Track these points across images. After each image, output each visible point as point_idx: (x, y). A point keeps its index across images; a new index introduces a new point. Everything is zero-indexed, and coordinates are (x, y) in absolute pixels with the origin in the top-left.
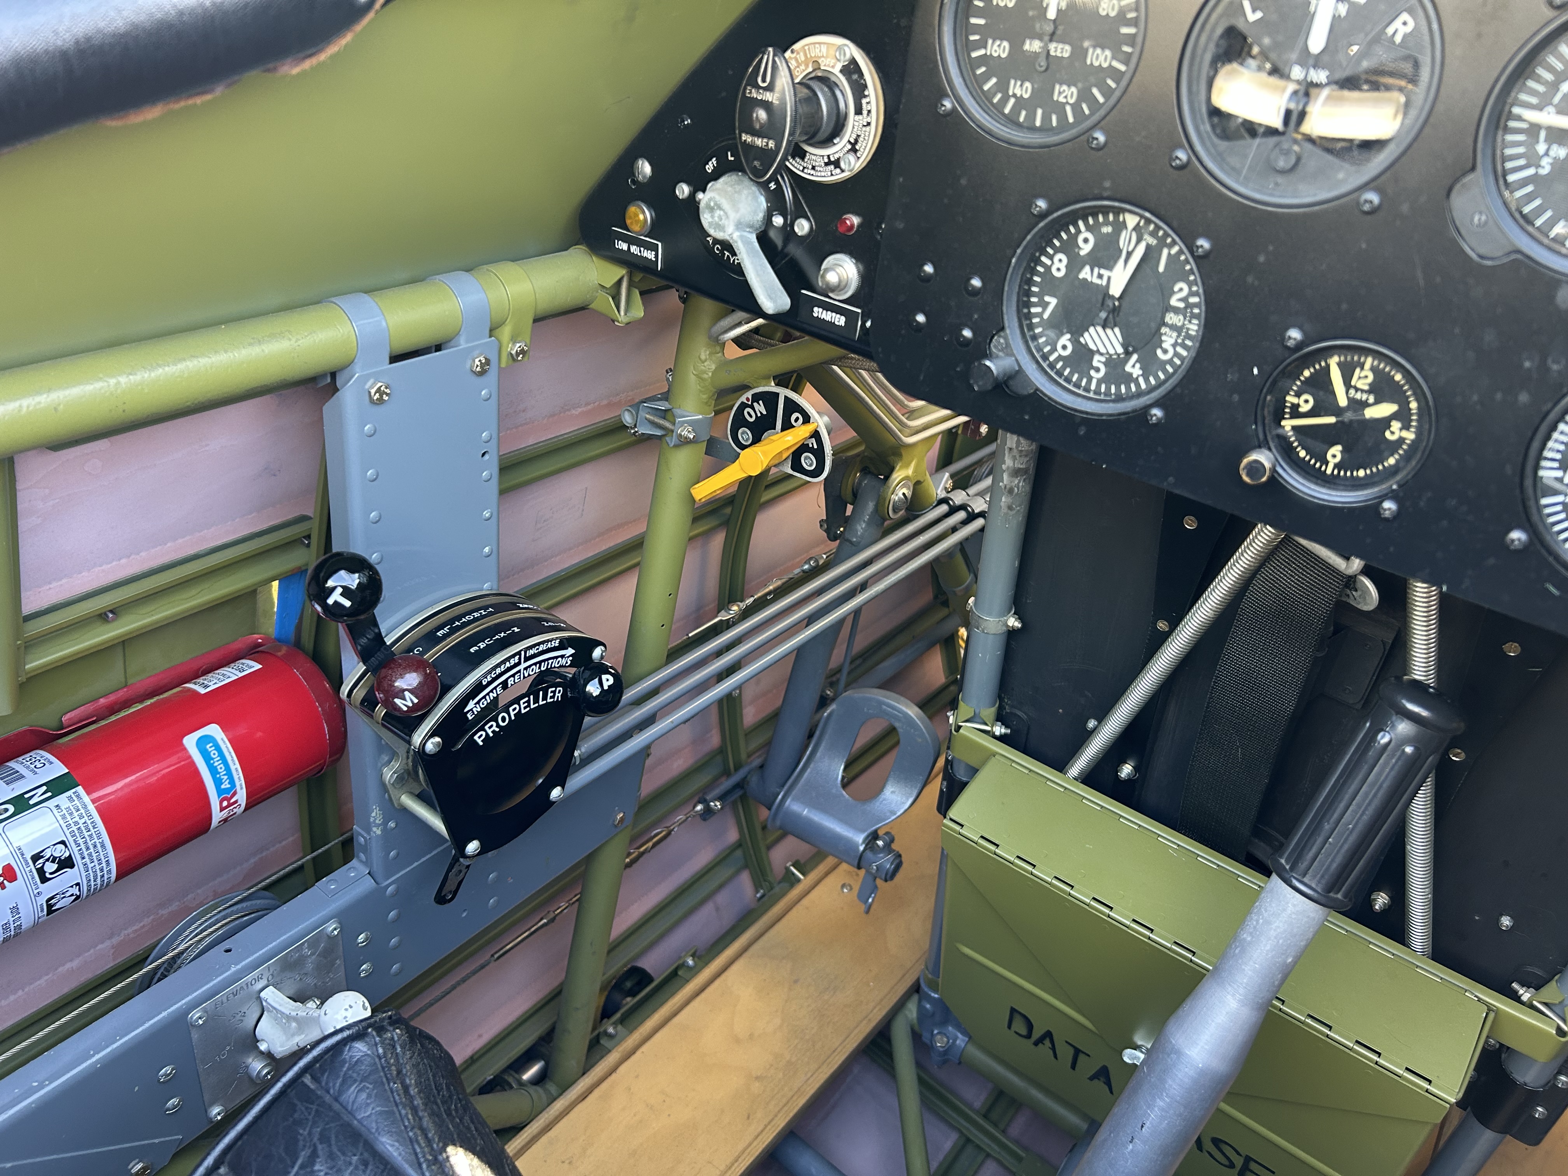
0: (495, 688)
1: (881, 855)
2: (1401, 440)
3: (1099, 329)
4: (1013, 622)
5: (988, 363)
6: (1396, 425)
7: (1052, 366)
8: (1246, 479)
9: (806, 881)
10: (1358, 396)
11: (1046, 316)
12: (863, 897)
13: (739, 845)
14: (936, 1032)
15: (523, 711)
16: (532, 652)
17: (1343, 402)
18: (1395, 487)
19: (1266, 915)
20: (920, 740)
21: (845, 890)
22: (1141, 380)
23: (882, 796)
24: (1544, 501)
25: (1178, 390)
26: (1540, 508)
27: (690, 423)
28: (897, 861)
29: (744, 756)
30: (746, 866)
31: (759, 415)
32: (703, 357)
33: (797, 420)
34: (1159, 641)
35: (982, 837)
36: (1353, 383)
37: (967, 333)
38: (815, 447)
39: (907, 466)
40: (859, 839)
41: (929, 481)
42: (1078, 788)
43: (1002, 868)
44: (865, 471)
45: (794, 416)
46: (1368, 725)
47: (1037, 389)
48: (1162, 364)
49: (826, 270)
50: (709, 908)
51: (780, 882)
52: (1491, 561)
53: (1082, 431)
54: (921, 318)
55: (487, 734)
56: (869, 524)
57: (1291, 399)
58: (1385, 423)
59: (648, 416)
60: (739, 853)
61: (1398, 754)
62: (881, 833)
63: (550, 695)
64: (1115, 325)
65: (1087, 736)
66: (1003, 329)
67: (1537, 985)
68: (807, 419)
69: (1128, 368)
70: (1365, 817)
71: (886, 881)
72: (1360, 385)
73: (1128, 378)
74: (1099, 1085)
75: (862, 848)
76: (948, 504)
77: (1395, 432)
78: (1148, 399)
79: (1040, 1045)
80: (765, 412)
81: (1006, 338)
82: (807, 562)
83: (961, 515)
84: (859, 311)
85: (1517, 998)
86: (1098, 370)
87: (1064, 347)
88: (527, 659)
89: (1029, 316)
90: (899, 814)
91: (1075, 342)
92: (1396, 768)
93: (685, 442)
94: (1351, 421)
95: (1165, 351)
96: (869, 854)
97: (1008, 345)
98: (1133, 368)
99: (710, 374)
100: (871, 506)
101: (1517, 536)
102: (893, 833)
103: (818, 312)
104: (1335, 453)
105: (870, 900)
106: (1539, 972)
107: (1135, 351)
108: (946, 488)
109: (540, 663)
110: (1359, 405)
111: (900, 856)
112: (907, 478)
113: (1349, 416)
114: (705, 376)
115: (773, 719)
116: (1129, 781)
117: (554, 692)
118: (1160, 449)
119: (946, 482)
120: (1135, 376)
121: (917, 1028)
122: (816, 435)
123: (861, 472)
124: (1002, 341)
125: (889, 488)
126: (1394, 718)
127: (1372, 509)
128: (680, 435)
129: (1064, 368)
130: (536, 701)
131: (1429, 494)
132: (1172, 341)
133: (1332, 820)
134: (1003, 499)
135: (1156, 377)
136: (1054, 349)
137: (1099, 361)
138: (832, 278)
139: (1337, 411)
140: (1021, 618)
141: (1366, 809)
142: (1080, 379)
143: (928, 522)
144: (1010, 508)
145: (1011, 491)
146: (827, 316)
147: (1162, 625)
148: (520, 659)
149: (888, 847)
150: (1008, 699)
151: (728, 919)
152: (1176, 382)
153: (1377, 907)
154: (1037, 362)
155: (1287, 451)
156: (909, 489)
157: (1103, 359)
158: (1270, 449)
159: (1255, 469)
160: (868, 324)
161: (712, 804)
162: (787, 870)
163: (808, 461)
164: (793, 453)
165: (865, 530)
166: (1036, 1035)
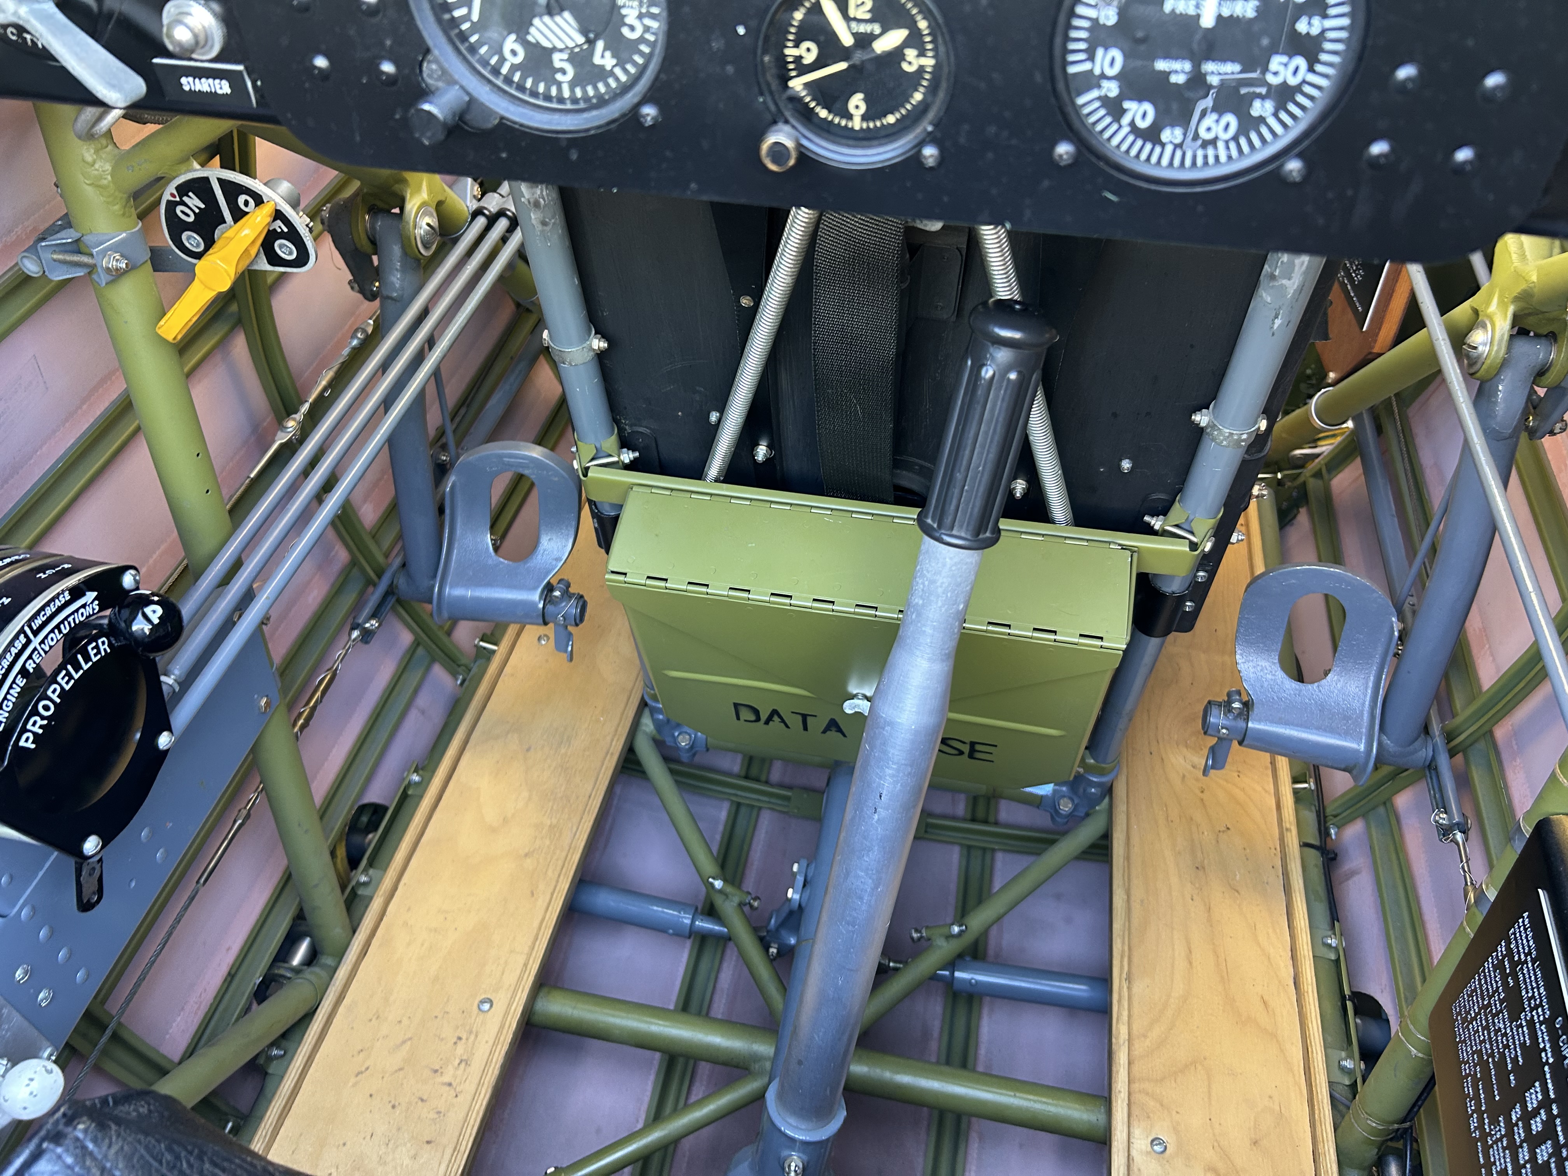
0: (14, 682)
1: (563, 604)
2: (921, 69)
3: (546, 19)
4: (598, 344)
5: (426, 107)
6: (911, 53)
7: (508, 80)
8: (773, 167)
9: (501, 650)
10: (863, 28)
11: (475, 17)
12: (561, 646)
13: (417, 644)
14: (676, 734)
15: (67, 687)
16: (38, 622)
17: (847, 40)
18: (930, 128)
19: (929, 575)
20: (556, 479)
21: (543, 642)
22: (618, 71)
23: (541, 548)
24: (1080, 101)
25: (663, 77)
26: (1077, 109)
27: (115, 248)
28: (580, 604)
29: (381, 559)
30: (433, 660)
31: (197, 211)
32: (89, 159)
33: (246, 203)
34: (749, 318)
35: (649, 577)
36: (852, 13)
37: (388, 67)
38: (286, 230)
39: (418, 189)
40: (535, 596)
41: (451, 195)
42: (723, 490)
43: (677, 599)
44: (374, 210)
45: (241, 199)
46: (969, 363)
47: (502, 118)
48: (633, 46)
49: (170, 27)
50: (413, 714)
51: (475, 662)
52: (1046, 183)
53: (574, 155)
54: (321, 62)
55: (34, 733)
56: (403, 270)
57: (791, 52)
58: (897, 55)
59: (55, 256)
60: (420, 651)
61: (1005, 384)
62: (554, 582)
63: (92, 653)
64: (562, 10)
65: (713, 431)
66: (428, 51)
67: (1164, 511)
68: (259, 200)
69: (597, 60)
70: (991, 456)
71: (577, 625)
72: (860, 16)
73: (602, 74)
74: (833, 734)
75: (541, 605)
76: (484, 214)
77: (912, 62)
78: (634, 96)
79: (771, 723)
80: (203, 206)
81: (437, 61)
82: (353, 336)
83: (502, 224)
84: (240, 68)
85: (1150, 531)
86: (564, 72)
87: (514, 53)
88: (36, 633)
89: (455, 23)
90: (564, 558)
91: (525, 43)
92: (1007, 399)
93: (118, 275)
94: (863, 62)
95: (632, 28)
96: (550, 608)
97: (444, 72)
98: (603, 58)
99: (109, 177)
100: (396, 250)
101: (1064, 149)
102: (566, 578)
103: (187, 83)
104: (857, 103)
105: (570, 649)
106: (1162, 496)
107: (597, 38)
108: (475, 197)
109: (58, 627)
110: (864, 41)
111: (582, 597)
112: (424, 204)
113: (859, 57)
114: (105, 182)
115: (393, 511)
116: (768, 461)
117: (97, 647)
118: (668, 153)
119: (472, 189)
120: (608, 68)
121: (658, 737)
122: (279, 215)
123: (369, 213)
124: (434, 67)
125: (408, 223)
126: (991, 350)
127: (914, 160)
128: (108, 268)
129: (523, 78)
130: (77, 668)
131: (966, 127)
132: (636, 13)
133: (963, 469)
134: (533, 216)
135: (635, 63)
136: (502, 59)
137: (561, 60)
138: (182, 35)
139: (844, 54)
140: (604, 336)
141: (990, 447)
142: (548, 88)
143: (470, 244)
144: (544, 223)
145: (536, 205)
146: (204, 85)
147: (746, 302)
148: (26, 636)
149: (567, 594)
150: (625, 419)
151: (437, 717)
152: (657, 68)
153: (1018, 495)
154: (489, 82)
155: (807, 115)
156: (431, 215)
157: (565, 56)
158: (786, 122)
159: (778, 152)
160: (259, 83)
161: (367, 625)
162: (478, 647)
163: (285, 249)
164: (263, 245)
165: (402, 280)
166: (764, 716)
